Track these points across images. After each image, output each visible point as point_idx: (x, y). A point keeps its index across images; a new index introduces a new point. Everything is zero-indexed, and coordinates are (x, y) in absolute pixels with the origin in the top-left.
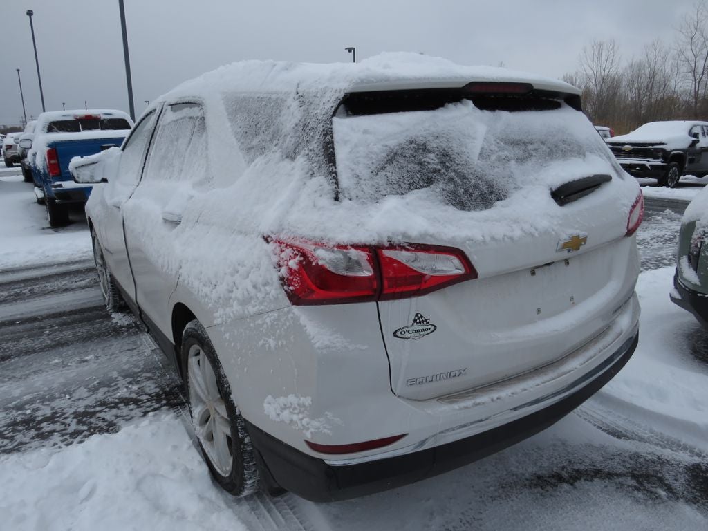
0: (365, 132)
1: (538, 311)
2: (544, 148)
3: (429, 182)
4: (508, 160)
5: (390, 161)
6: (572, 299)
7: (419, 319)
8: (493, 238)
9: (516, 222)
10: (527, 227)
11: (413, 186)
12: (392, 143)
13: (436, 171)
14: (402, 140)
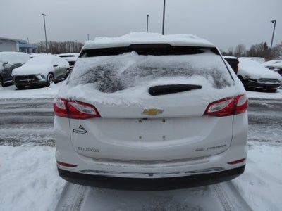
0: (85, 63)
1: (140, 138)
2: (163, 71)
3: (96, 81)
4: (137, 75)
5: (87, 73)
6: (164, 137)
7: (81, 127)
8: (107, 104)
9: (121, 99)
10: (125, 102)
11: (89, 82)
12: (91, 67)
13: (101, 77)
14: (95, 66)
